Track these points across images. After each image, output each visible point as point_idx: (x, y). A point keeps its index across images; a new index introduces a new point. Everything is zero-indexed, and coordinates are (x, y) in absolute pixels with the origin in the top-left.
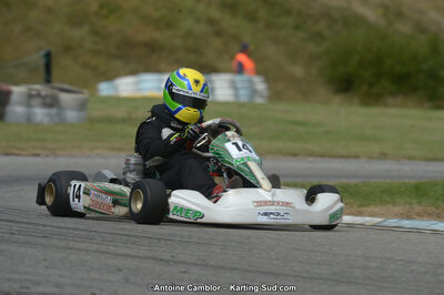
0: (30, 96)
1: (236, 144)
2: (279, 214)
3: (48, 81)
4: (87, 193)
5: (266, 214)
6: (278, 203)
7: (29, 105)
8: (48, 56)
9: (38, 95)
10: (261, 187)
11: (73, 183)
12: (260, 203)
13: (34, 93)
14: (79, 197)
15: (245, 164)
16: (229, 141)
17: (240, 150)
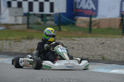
1: (61, 48)
2: (71, 67)
4: (23, 61)
5: (67, 67)
6: (71, 64)
10: (66, 60)
11: (20, 59)
12: (66, 64)
14: (21, 62)
15: (63, 54)
16: (59, 47)
17: (62, 50)
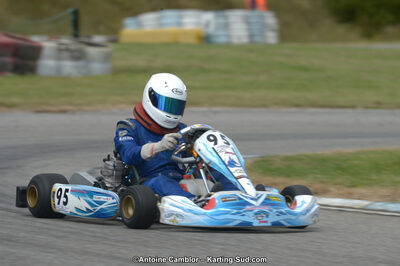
0: (60, 50)
3: (76, 35)
7: (59, 58)
8: (76, 13)
9: (67, 50)
13: (63, 47)
